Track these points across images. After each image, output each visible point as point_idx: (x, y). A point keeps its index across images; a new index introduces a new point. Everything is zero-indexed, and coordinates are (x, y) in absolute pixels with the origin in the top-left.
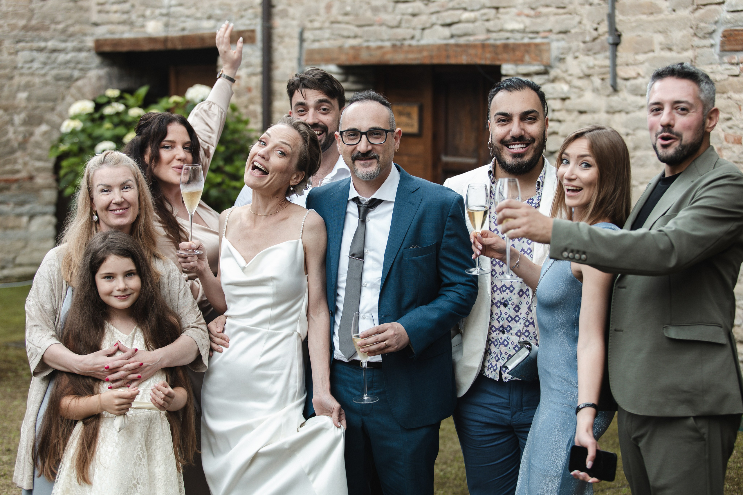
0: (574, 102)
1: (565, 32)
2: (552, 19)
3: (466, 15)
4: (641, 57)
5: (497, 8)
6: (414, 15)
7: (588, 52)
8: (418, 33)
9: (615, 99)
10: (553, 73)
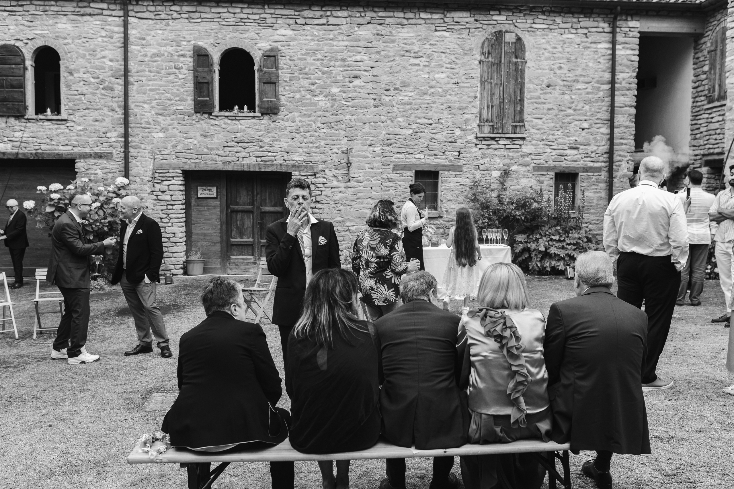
0: (329, 184)
1: (324, 162)
2: (318, 157)
3: (270, 154)
4: (361, 171)
5: (287, 152)
6: (237, 152)
7: (336, 169)
8: (241, 159)
9: (349, 184)
10: (317, 175)
